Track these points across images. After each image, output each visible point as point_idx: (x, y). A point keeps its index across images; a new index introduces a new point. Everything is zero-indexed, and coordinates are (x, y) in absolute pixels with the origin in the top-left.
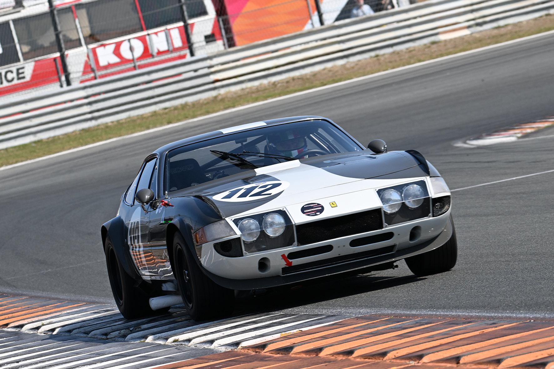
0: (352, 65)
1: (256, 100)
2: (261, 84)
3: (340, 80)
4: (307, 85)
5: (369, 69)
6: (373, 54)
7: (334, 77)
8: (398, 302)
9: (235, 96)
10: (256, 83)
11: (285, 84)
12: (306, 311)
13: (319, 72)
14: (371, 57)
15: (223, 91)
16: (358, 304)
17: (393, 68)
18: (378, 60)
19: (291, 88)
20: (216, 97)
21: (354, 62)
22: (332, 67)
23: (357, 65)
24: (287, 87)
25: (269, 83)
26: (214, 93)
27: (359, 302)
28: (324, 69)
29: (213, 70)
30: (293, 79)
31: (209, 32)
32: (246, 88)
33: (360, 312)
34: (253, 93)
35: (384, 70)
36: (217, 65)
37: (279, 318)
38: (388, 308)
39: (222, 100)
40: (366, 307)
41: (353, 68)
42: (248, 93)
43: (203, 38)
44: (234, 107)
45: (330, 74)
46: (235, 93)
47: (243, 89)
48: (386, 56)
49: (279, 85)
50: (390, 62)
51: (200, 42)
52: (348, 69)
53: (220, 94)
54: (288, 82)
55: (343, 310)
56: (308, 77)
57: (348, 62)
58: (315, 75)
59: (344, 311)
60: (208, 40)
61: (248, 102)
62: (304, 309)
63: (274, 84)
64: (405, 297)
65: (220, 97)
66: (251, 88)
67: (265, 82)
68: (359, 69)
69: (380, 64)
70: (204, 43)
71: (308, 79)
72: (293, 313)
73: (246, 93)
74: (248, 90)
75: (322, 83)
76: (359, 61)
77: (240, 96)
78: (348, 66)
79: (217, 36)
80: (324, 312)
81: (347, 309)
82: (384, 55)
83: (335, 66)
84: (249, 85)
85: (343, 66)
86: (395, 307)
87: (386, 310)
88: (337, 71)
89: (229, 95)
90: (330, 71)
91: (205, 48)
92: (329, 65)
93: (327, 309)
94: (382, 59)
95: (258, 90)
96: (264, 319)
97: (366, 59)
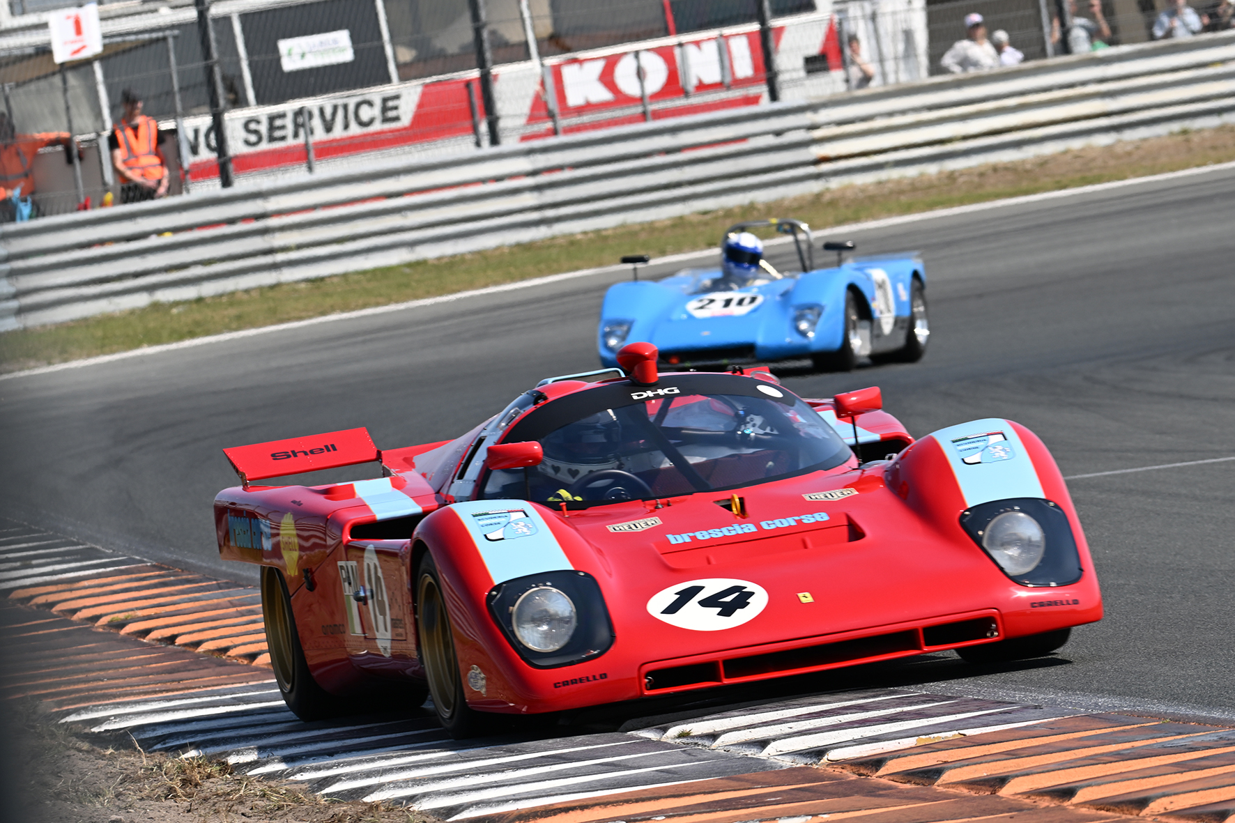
0: (1129, 148)
1: (908, 209)
2: (922, 175)
3: (1098, 180)
4: (1025, 185)
5: (1164, 159)
6: (1176, 127)
7: (1086, 171)
8: (1184, 689)
9: (861, 195)
10: (911, 172)
11: (976, 179)
12: (979, 691)
13: (1053, 158)
14: (1171, 134)
15: (835, 183)
16: (1095, 685)
17: (1219, 161)
18: (1187, 141)
19: (989, 189)
20: (818, 196)
21: (1131, 142)
22: (1083, 150)
23: (1138, 148)
24: (980, 186)
25: (940, 173)
26: (814, 187)
27: (1097, 681)
28: (1066, 152)
29: (817, 134)
30: (995, 169)
31: (814, 50)
32: (888, 181)
33: (1096, 704)
34: (901, 192)
35: (1198, 166)
36: (829, 124)
37: (917, 703)
38: (1160, 699)
39: (833, 203)
40: (1112, 693)
41: (1129, 154)
42: (891, 192)
43: (800, 63)
44: (856, 220)
45: (1077, 165)
46: (863, 189)
47: (880, 183)
48: (1206, 134)
49: (961, 180)
50: (1214, 148)
51: (794, 70)
52: (1118, 157)
53: (828, 190)
54: (982, 175)
55: (1060, 697)
56: (1028, 166)
57: (1119, 141)
58: (1043, 163)
59: (1063, 698)
60: (811, 67)
61: (890, 212)
62: (974, 686)
63: (952, 176)
64: (1199, 678)
65: (827, 197)
66: (899, 182)
67: (932, 169)
68: (1143, 158)
69: (1190, 150)
70: (802, 73)
71: (1027, 171)
72: (950, 695)
73: (886, 191)
74: (890, 185)
75: (1058, 182)
76: (1145, 140)
77: (872, 198)
78: (1119, 150)
79: (833, 60)
80: (1018, 696)
81: (1069, 695)
82: (1200, 131)
83: (1090, 148)
84: (895, 174)
85: (1109, 148)
86: (1174, 699)
87: (1154, 705)
88: (1093, 159)
89: (849, 194)
90: (1077, 157)
91: (802, 85)
92: (1076, 144)
93: (1025, 690)
94: (1196, 139)
95: (914, 187)
96: (885, 701)
97: (1159, 137)
